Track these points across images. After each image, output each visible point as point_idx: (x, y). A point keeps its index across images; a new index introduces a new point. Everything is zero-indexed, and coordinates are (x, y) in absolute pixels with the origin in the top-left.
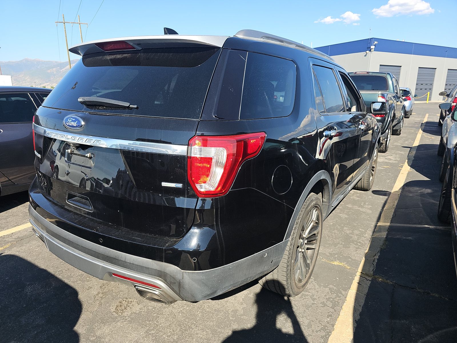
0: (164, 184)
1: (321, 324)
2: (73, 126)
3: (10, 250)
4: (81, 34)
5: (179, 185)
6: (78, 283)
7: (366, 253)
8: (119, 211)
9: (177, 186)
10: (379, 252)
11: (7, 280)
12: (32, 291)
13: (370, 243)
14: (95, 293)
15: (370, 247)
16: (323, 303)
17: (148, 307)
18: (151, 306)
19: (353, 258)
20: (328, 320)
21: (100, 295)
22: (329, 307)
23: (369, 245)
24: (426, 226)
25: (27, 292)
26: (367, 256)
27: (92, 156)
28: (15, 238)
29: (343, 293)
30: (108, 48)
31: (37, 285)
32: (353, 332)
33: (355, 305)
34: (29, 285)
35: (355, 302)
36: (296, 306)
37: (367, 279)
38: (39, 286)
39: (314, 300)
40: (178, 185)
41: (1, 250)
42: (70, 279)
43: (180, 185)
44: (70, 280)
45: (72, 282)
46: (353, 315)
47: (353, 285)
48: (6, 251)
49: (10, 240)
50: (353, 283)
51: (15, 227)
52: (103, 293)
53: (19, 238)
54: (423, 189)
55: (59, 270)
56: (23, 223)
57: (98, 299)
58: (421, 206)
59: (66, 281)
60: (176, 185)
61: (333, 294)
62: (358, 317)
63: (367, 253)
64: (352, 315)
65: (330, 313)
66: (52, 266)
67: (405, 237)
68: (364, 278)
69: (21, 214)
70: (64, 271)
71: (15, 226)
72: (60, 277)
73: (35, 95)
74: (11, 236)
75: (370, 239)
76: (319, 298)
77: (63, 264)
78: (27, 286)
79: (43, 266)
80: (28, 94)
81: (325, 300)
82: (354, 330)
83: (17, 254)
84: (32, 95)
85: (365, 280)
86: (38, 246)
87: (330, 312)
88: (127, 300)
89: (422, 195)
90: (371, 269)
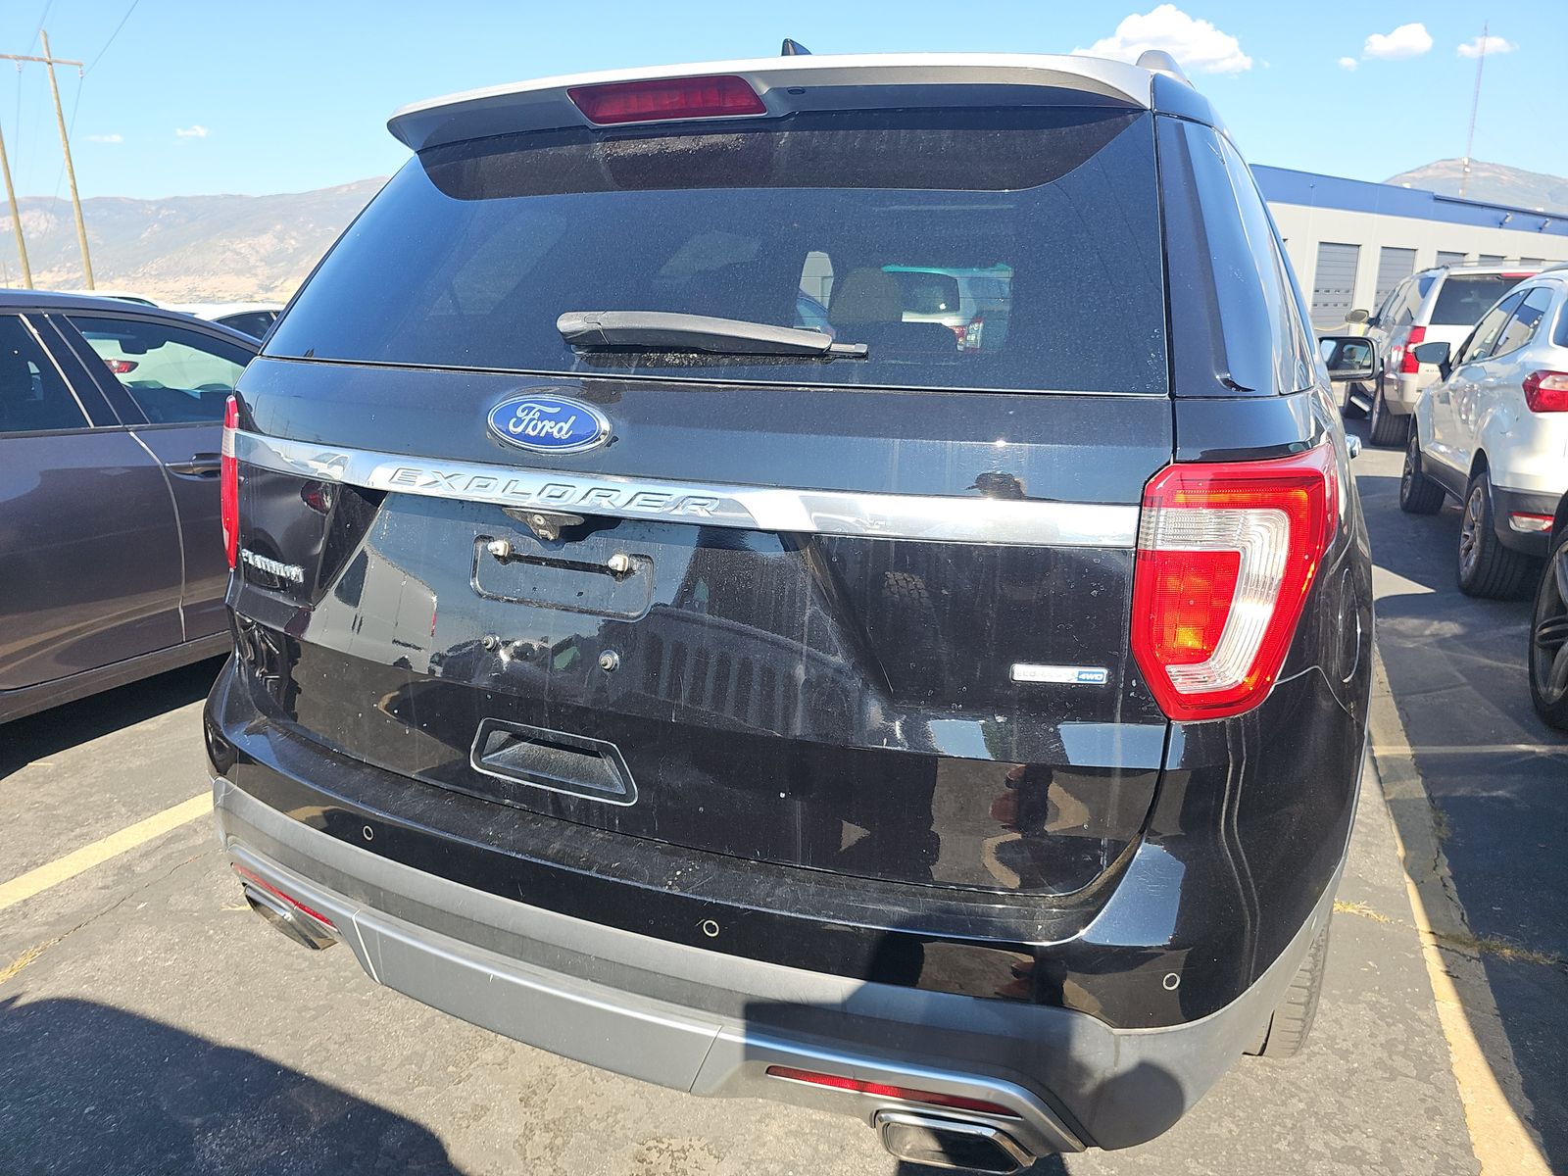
0: (1024, 672)
1: (1424, 1148)
2: (549, 440)
3: (46, 980)
4: (55, 102)
5: (1094, 673)
6: (419, 1096)
7: (1402, 859)
8: (783, 795)
9: (1083, 677)
10: (1440, 850)
11: (90, 1118)
12: (229, 1157)
13: (1393, 822)
14: (515, 1129)
15: (1403, 838)
16: (1379, 1064)
17: (762, 1166)
18: (772, 1160)
19: (1375, 881)
20: (1438, 1128)
21: (541, 1138)
22: (1408, 1076)
23: (1394, 828)
24: (1523, 747)
25: (211, 1166)
26: (1412, 868)
27: (635, 568)
28: (46, 923)
29: (1423, 1015)
30: (609, 113)
31: (244, 1123)
32: (1549, 1166)
33: (1487, 1058)
34: (204, 1131)
35: (1482, 1047)
36: (1300, 1087)
37: (1464, 956)
38: (251, 1127)
39: (1344, 1055)
40: (1089, 673)
41: (7, 982)
42: (376, 1079)
43: (1098, 675)
44: (377, 1083)
45: (391, 1093)
46: (1508, 1099)
47: (1435, 982)
48: (30, 986)
49: (30, 932)
50: (1430, 975)
51: (28, 874)
52: (547, 1129)
53: (61, 918)
54: (1432, 624)
55: (308, 1047)
56: (57, 853)
57: (538, 1158)
58: (1464, 680)
59: (364, 1091)
60: (1080, 673)
61: (1394, 1024)
62: (1528, 1107)
63: (1405, 858)
64: (1504, 1099)
65: (1430, 1103)
66: (269, 1031)
67: (1484, 790)
68: (1453, 950)
69: (29, 816)
70: (333, 1047)
71: (25, 870)
72: (326, 1075)
73: (51, 323)
74: (25, 916)
75: (1384, 809)
76: (1355, 1045)
77: (315, 1018)
78: (198, 1133)
79: (227, 1034)
80: (21, 315)
81: (1380, 1053)
82: (1544, 1158)
83: (86, 991)
84: (36, 320)
85: (1461, 961)
86: (170, 949)
87: (1426, 1095)
88: (660, 1145)
89: (1442, 642)
90: (1456, 915)
